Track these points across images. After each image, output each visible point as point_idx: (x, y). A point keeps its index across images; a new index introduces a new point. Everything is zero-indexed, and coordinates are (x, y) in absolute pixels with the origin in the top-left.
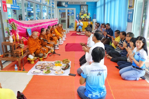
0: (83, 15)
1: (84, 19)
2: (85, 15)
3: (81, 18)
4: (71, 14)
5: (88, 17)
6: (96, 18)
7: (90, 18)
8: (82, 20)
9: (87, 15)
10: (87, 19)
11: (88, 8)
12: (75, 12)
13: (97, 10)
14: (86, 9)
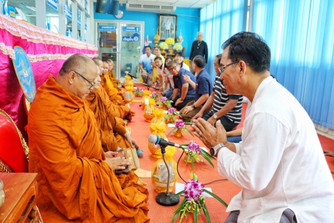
0: (163, 41)
1: (167, 51)
2: (171, 40)
4: (133, 38)
5: (179, 47)
7: (184, 49)
8: (164, 54)
9: (176, 41)
10: (175, 50)
11: (178, 22)
12: (142, 33)
13: (202, 27)
14: (172, 25)
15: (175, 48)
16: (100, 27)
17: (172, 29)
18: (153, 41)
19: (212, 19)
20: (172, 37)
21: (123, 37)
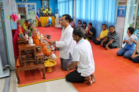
0: (44, 10)
1: (46, 14)
2: (47, 10)
3: (43, 13)
4: (32, 9)
5: (50, 12)
6: (58, 13)
7: (52, 13)
8: (45, 15)
9: (49, 10)
10: (49, 14)
11: (49, 2)
12: (35, 7)
13: (58, 5)
14: (47, 4)
15: (49, 12)
16: (18, 5)
17: (47, 5)
18: (40, 10)
19: (62, 2)
20: (47, 8)
21: (28, 9)
